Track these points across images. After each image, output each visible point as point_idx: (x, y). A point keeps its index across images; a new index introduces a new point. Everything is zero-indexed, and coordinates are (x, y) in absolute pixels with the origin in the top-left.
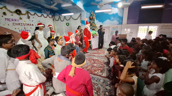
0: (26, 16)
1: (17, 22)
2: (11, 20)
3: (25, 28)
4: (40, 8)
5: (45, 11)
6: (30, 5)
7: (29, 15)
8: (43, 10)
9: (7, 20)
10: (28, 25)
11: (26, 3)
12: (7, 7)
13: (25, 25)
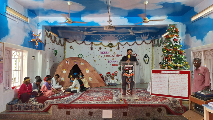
0: (117, 47)
1: (107, 54)
2: (104, 53)
3: (113, 58)
4: (134, 35)
6: (123, 36)
7: (120, 46)
8: (137, 37)
9: (101, 53)
10: (117, 56)
11: (119, 35)
12: (103, 43)
13: (114, 56)
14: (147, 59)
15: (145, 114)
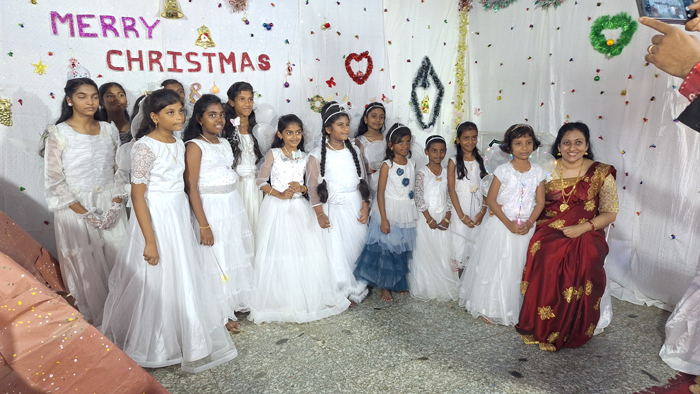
1: (138, 44)
3: (194, 90)
9: (63, 28)
14: (432, 91)
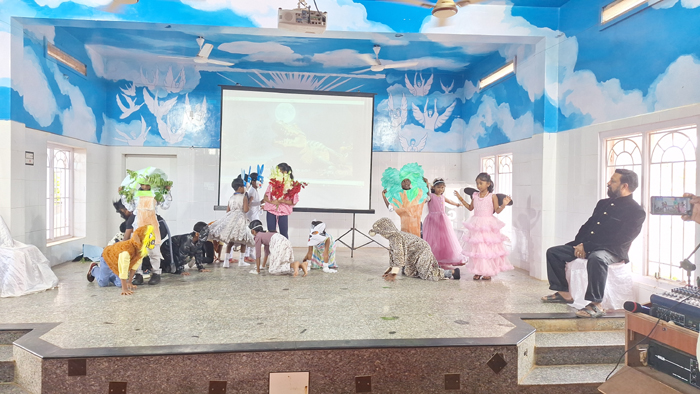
4: (383, 76)
5: (405, 86)
6: (343, 79)
8: (393, 84)
11: (327, 75)
15: (440, 382)
